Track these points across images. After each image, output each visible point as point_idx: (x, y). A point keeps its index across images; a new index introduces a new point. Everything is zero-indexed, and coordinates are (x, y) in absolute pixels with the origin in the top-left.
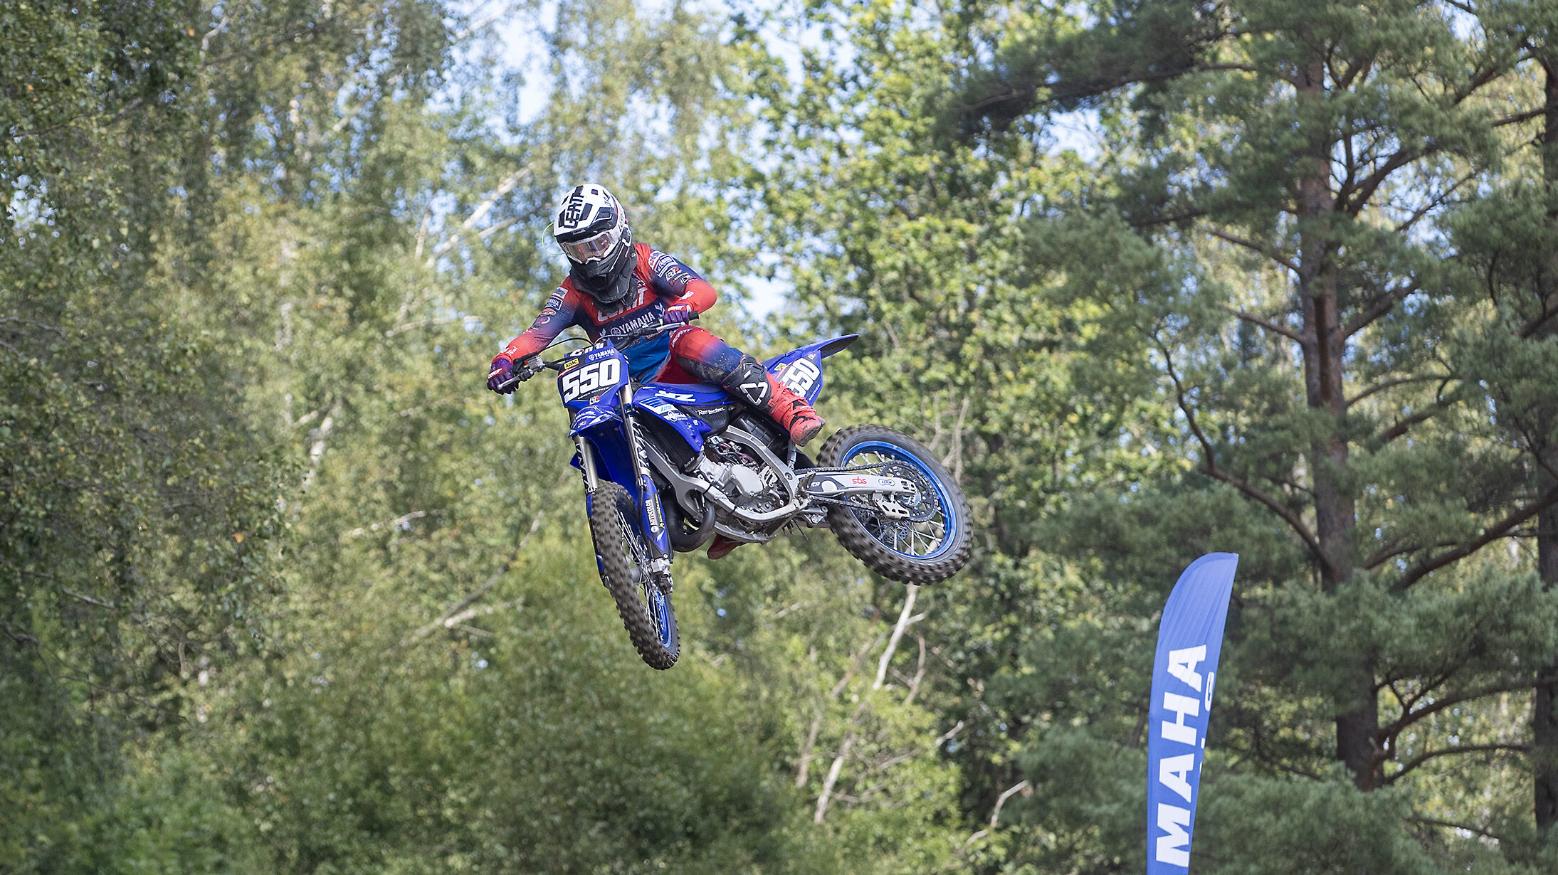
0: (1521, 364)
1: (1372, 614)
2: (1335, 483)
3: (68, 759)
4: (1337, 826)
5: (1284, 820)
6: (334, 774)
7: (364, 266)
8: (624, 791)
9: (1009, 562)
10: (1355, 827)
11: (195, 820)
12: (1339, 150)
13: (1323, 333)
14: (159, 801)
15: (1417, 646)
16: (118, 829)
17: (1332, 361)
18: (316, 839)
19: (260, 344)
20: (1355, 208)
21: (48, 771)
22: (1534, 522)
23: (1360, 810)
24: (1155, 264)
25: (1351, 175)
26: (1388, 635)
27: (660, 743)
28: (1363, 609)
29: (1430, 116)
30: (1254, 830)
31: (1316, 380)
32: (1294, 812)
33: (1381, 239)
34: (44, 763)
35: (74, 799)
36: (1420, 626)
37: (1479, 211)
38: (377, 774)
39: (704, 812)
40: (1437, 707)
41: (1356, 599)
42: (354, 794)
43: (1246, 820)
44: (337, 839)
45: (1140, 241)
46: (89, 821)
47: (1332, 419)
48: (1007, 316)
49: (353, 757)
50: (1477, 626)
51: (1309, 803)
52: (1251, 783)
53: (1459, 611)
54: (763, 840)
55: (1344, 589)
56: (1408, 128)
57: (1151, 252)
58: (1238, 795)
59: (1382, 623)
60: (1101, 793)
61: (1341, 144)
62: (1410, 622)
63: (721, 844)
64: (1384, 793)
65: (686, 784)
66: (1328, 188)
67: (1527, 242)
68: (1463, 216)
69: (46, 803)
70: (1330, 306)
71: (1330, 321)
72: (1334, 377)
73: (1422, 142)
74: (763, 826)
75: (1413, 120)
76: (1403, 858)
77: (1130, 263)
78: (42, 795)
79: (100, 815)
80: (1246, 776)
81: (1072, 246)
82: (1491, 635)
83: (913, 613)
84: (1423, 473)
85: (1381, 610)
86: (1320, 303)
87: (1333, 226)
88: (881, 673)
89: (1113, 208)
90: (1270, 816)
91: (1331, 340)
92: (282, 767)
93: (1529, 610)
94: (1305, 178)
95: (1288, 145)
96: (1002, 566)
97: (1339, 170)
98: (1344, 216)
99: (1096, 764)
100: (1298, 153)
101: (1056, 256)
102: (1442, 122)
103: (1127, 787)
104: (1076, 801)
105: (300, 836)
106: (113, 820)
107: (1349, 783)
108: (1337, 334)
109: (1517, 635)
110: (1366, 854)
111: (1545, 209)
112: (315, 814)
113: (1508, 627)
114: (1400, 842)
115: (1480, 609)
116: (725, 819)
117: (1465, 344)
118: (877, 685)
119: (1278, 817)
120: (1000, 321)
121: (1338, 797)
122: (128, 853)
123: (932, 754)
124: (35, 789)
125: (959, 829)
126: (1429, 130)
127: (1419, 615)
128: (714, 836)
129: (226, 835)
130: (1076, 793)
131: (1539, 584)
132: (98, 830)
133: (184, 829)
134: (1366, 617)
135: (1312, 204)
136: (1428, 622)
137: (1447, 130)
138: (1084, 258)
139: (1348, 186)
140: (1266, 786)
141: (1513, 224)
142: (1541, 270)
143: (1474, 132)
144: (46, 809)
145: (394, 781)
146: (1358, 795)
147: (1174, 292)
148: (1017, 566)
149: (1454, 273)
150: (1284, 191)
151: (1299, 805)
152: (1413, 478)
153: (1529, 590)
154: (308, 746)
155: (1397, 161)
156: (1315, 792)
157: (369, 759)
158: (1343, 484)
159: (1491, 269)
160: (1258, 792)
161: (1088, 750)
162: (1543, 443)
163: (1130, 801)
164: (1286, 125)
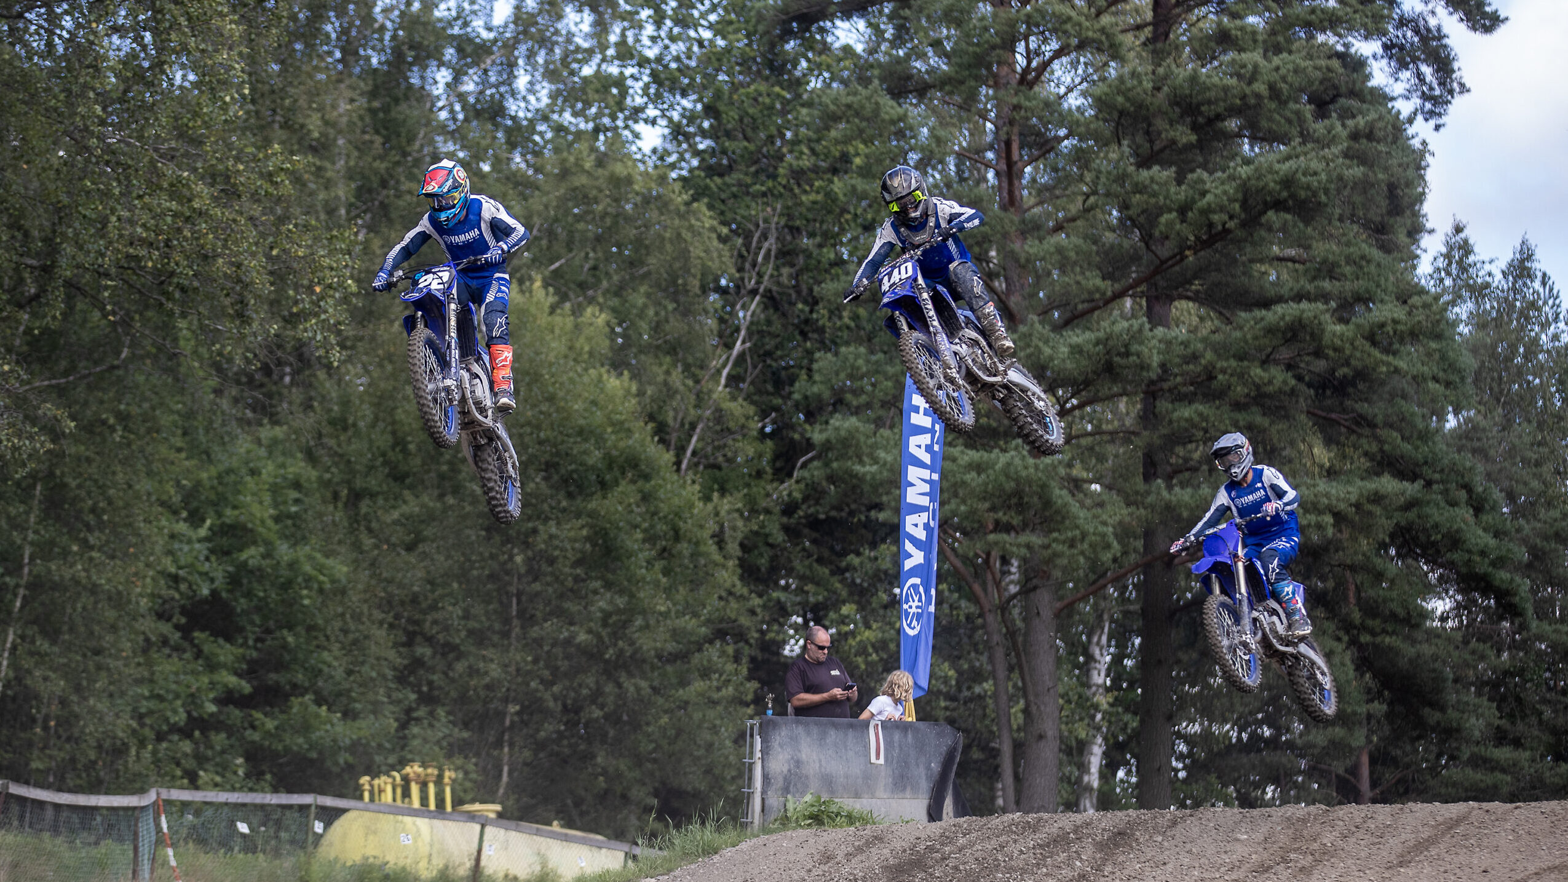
0: (1137, 184)
1: (1041, 344)
2: (1017, 261)
3: (201, 431)
4: (1017, 481)
5: (983, 476)
6: (371, 441)
7: (393, 114)
8: (558, 454)
9: (807, 309)
10: (1029, 481)
11: (282, 471)
12: (1021, 47)
13: (1010, 164)
14: (259, 459)
15: (1069, 365)
16: (233, 477)
17: (1016, 182)
18: (359, 483)
19: (328, 165)
20: (1031, 85)
21: (187, 438)
22: (1143, 288)
23: (1032, 470)
24: (903, 118)
25: (1029, 62)
26: (1051, 359)
27: (582, 422)
28: (1035, 341)
29: (1080, 24)
30: (964, 483)
31: (1005, 194)
32: (990, 471)
33: (1047, 104)
34: (185, 434)
35: (204, 457)
36: (1071, 353)
37: (1110, 86)
38: (400, 443)
39: (610, 467)
40: (1081, 406)
41: (1030, 335)
42: (384, 455)
43: (958, 477)
44: (373, 483)
45: (895, 104)
46: (213, 471)
47: (1016, 219)
48: (806, 151)
49: (383, 432)
50: (1108, 353)
51: (998, 467)
52: (962, 452)
53: (1098, 342)
54: (648, 487)
55: (1022, 329)
56: (1065, 32)
57: (900, 111)
58: (954, 460)
59: (1047, 351)
60: (865, 459)
61: (1023, 43)
62: (1066, 350)
63: (620, 489)
64: (1048, 460)
65: (599, 449)
66: (1014, 71)
67: (1140, 106)
68: (1101, 89)
69: (187, 459)
70: (1015, 146)
71: (1015, 156)
72: (1017, 193)
73: (1074, 41)
74: (647, 477)
75: (1068, 27)
76: (1060, 501)
77: (887, 117)
78: (183, 455)
79: (221, 468)
80: (960, 448)
81: (849, 106)
82: (1117, 359)
83: (744, 342)
84: (1072, 254)
85: (1046, 342)
86: (1008, 144)
87: (1016, 94)
88: (723, 381)
89: (876, 82)
90: (974, 474)
91: (1015, 169)
92: (337, 437)
93: (1141, 343)
94: (999, 63)
95: (987, 42)
96: (802, 311)
97: (1021, 60)
98: (1023, 88)
99: (862, 439)
100: (994, 47)
101: (839, 113)
102: (1087, 29)
103: (882, 454)
104: (849, 463)
105: (348, 482)
106: (229, 471)
107: (1025, 453)
108: (1020, 164)
109: (1134, 358)
110: (1035, 499)
111: (1150, 85)
112: (358, 467)
113: (1127, 354)
114: (1057, 492)
115: (1110, 343)
116: (623, 473)
117: (1100, 172)
118: (720, 388)
119: (979, 474)
120: (802, 153)
121: (1017, 461)
122: (239, 492)
123: (755, 433)
124: (179, 450)
125: (772, 481)
126: (1078, 35)
127: (1070, 346)
128: (617, 484)
129: (302, 481)
130: (850, 458)
131: (1147, 326)
132: (220, 477)
133: (276, 477)
134: (1037, 346)
135: (1003, 81)
136: (1077, 350)
137: (1090, 34)
138: (857, 114)
139: (1026, 70)
140: (973, 455)
141: (1130, 94)
142: (1149, 125)
143: (1108, 36)
144: (187, 463)
145: (412, 447)
146: (1031, 461)
147: (914, 137)
148: (811, 312)
149: (1092, 126)
150: (984, 72)
151: (993, 468)
152: (1066, 258)
153: (1140, 330)
154: (354, 425)
155: (1058, 54)
156: (1004, 459)
157: (394, 433)
158: (1023, 261)
159: (1118, 124)
160: (966, 458)
161: (857, 430)
162: (1151, 236)
163: (885, 464)
164: (986, 29)
